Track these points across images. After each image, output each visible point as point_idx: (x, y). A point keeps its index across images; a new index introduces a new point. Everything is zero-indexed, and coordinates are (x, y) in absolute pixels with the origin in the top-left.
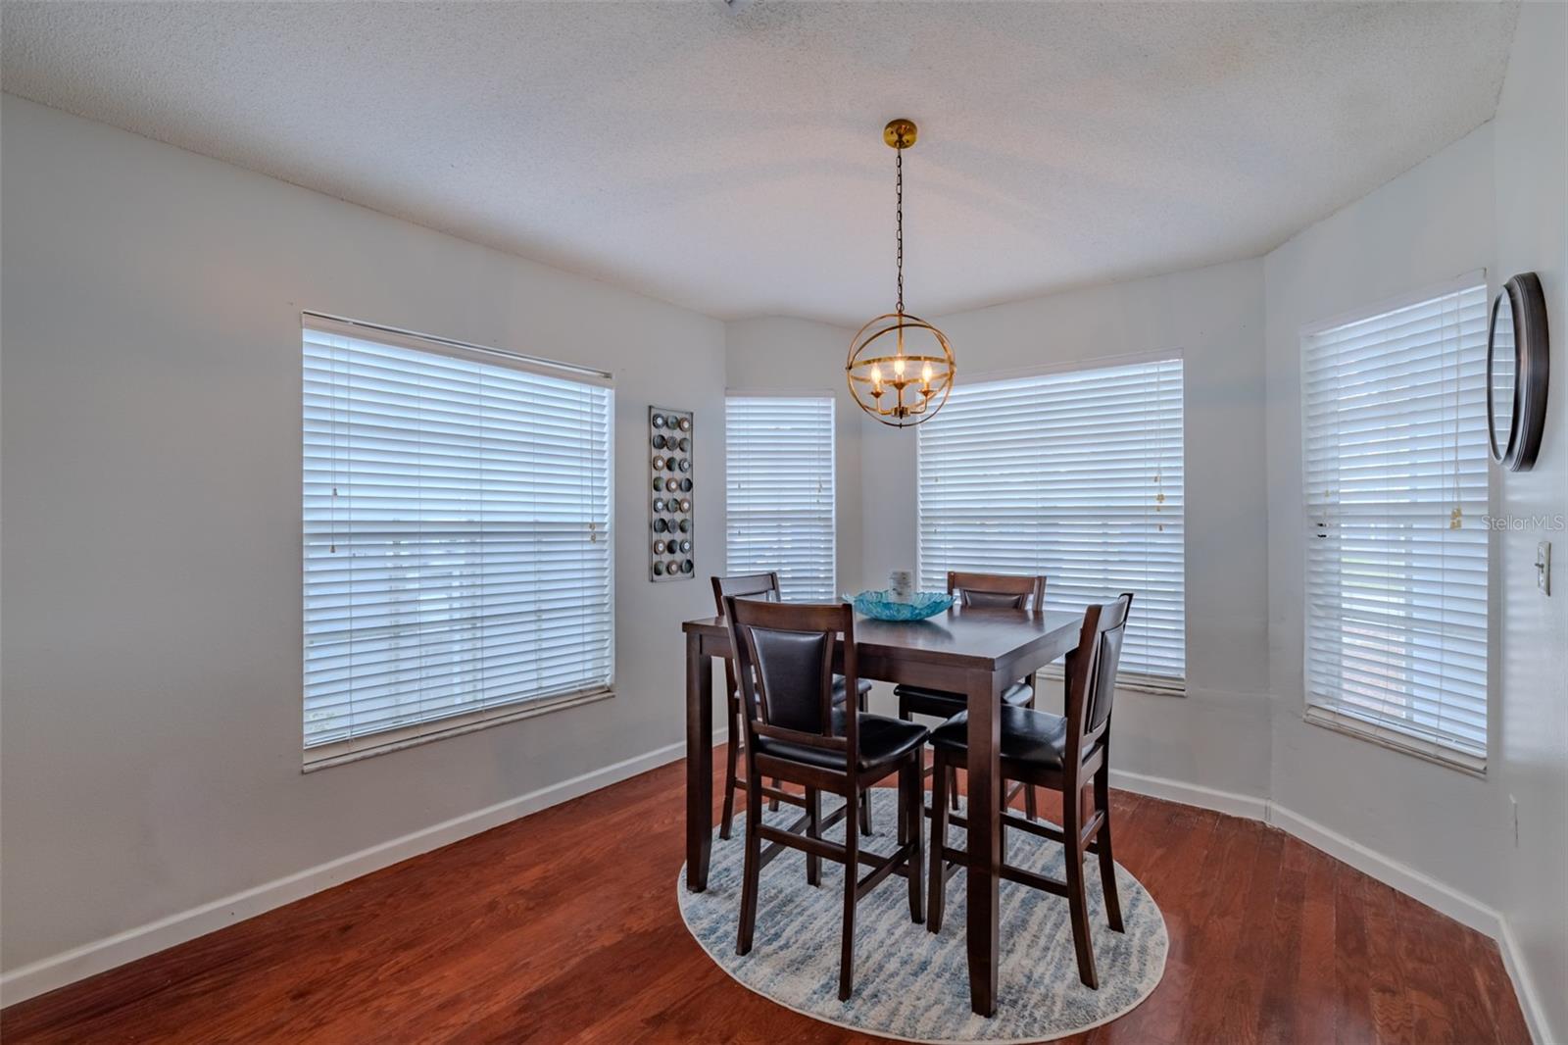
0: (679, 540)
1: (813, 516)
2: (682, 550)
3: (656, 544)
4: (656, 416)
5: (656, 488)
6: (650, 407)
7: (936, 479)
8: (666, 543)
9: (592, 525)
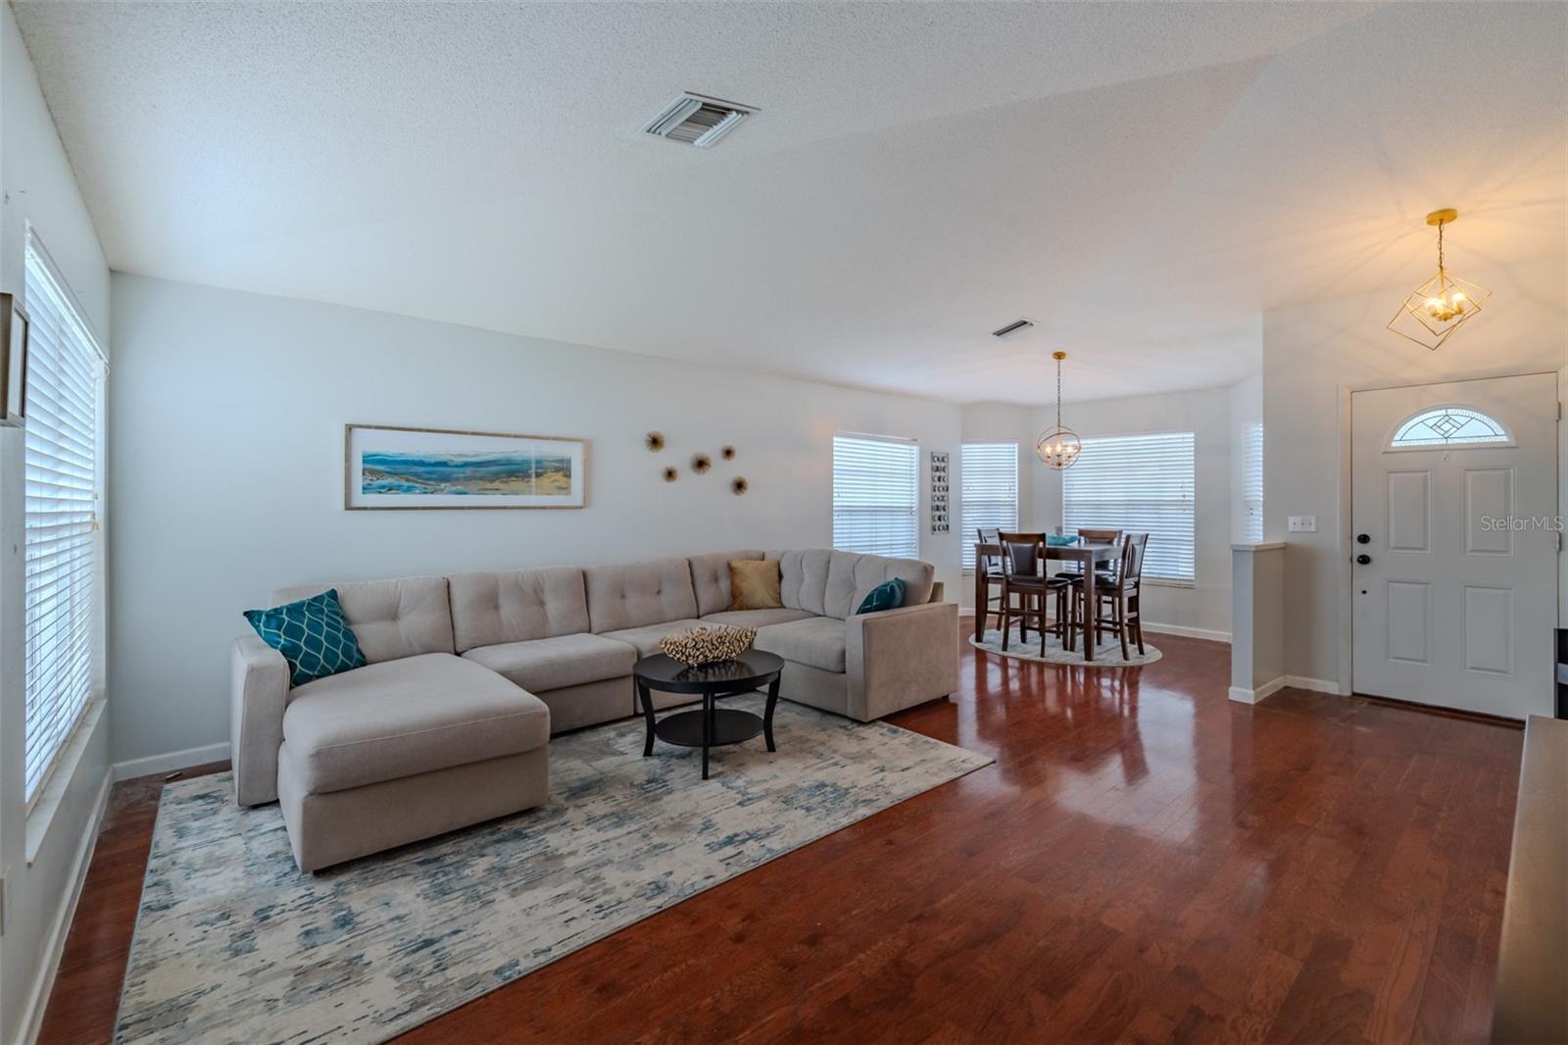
0: (943, 515)
1: (1006, 503)
2: (944, 519)
3: (934, 516)
4: (935, 456)
5: (934, 490)
6: (932, 453)
8: (938, 516)
9: (910, 508)
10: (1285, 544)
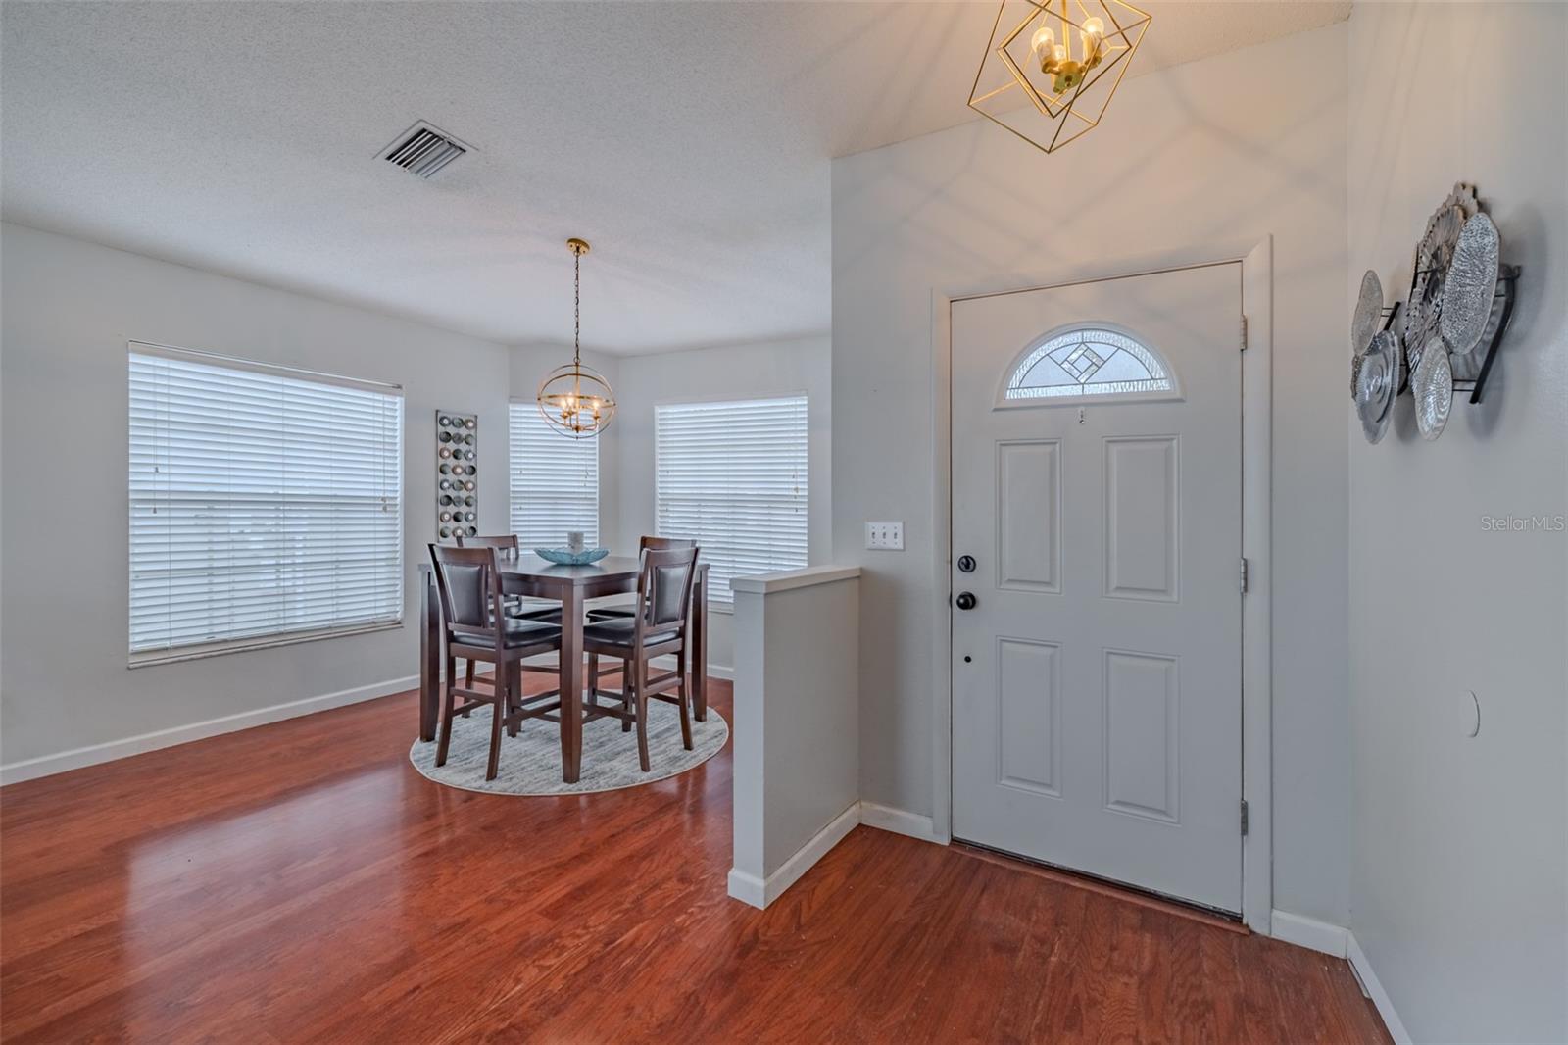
0: (464, 512)
1: (581, 496)
2: (467, 519)
3: (442, 514)
4: (442, 418)
5: (443, 472)
6: (437, 411)
7: (668, 471)
8: (452, 514)
9: (383, 499)
10: (862, 570)
